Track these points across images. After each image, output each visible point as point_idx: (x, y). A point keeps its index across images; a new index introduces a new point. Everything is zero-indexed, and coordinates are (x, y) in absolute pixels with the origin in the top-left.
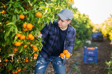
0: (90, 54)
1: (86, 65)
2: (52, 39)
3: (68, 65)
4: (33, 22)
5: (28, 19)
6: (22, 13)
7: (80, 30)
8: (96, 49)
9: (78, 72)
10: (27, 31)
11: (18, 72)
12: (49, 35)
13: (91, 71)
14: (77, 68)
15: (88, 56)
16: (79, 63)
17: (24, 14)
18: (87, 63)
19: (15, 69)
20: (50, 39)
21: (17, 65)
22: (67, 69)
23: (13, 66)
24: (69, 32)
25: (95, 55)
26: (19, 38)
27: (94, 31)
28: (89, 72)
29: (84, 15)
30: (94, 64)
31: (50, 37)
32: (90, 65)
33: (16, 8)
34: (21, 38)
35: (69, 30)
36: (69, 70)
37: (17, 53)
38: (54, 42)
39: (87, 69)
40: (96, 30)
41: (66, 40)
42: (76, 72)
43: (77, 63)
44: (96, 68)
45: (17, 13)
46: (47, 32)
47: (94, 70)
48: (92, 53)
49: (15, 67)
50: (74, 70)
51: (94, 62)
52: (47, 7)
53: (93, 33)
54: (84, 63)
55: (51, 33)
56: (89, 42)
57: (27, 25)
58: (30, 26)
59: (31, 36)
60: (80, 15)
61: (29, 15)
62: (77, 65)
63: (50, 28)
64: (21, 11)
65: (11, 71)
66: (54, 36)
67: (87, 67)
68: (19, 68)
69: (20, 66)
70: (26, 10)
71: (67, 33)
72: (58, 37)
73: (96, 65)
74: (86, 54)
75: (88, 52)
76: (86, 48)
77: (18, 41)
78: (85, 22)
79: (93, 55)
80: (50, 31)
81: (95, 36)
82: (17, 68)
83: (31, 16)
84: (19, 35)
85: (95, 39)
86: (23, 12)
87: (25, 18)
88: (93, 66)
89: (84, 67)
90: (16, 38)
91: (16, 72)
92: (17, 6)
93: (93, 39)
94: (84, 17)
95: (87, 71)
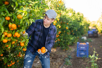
0: (82, 49)
1: (78, 58)
2: (37, 35)
3: (62, 59)
4: (17, 22)
5: (13, 20)
6: (7, 16)
7: (75, 27)
8: (87, 44)
9: (70, 65)
10: (13, 30)
11: (12, 65)
12: (35, 31)
13: (81, 64)
14: (69, 61)
15: (80, 51)
16: (72, 57)
17: (9, 16)
18: (79, 57)
19: (10, 62)
20: (35, 35)
21: (11, 59)
22: (61, 63)
23: (8, 60)
24: (51, 29)
25: (86, 50)
26: (6, 36)
27: (90, 28)
28: (80, 65)
29: (78, 14)
30: (86, 58)
31: (36, 33)
32: (82, 59)
33: (2, 11)
34: (8, 36)
35: (51, 28)
36: (62, 63)
37: (11, 49)
38: (39, 37)
39: (79, 63)
40: (93, 27)
41: (48, 36)
42: (68, 65)
43: (70, 57)
44: (86, 61)
45: (3, 15)
46: (33, 29)
47: (85, 63)
48: (84, 48)
49: (10, 60)
50: (66, 63)
51: (86, 56)
52: (24, 10)
53: (89, 30)
54: (77, 57)
55: (36, 30)
56: (85, 38)
57: (11, 25)
58: (14, 26)
59: (17, 34)
60: (74, 13)
61: (14, 16)
62: (70, 59)
63: (35, 25)
64: (6, 14)
65: (6, 64)
66: (39, 32)
67: (78, 61)
68: (12, 62)
69: (13, 60)
70: (11, 13)
71: (49, 30)
72: (42, 33)
73: (87, 59)
74: (79, 49)
75: (80, 47)
76: (79, 44)
77: (5, 39)
78: (79, 20)
79: (85, 50)
80: (36, 28)
81: (90, 33)
82: (11, 62)
83: (15, 18)
84: (6, 34)
85: (91, 35)
86: (8, 14)
87: (10, 20)
88: (84, 60)
89: (76, 61)
90: (3, 36)
91: (11, 65)
92: (3, 10)
93: (89, 35)
94: (78, 16)
95: (78, 64)
